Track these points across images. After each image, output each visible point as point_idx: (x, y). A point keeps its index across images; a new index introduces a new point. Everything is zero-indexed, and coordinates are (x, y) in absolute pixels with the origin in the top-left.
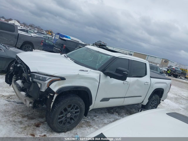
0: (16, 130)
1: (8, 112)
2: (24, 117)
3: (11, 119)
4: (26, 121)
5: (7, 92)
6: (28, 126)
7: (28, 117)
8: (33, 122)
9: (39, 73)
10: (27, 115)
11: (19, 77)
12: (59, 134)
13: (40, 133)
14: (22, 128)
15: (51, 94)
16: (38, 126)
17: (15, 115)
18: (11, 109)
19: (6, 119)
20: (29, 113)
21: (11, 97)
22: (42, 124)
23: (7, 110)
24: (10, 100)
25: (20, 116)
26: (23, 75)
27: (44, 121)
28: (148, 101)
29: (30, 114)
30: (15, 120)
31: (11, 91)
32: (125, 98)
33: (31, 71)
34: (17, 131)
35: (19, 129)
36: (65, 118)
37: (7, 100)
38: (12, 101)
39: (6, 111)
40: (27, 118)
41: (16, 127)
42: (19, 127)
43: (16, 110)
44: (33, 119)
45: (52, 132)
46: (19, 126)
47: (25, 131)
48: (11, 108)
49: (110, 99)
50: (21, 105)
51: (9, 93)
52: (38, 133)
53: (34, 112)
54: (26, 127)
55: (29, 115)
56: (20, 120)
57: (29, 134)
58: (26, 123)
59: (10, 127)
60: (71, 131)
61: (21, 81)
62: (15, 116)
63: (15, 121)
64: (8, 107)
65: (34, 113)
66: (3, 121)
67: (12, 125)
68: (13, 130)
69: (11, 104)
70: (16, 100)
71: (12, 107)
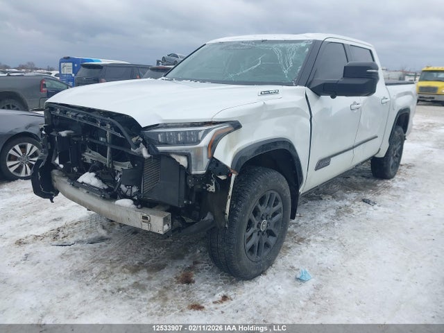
0: (145, 308)
1: (84, 271)
2: (135, 270)
3: (108, 287)
4: (149, 279)
5: (39, 225)
6: (165, 287)
7: (146, 267)
8: (168, 275)
9: (166, 126)
10: (140, 263)
11: (75, 169)
12: (255, 283)
13: (210, 297)
14: (154, 299)
15: (220, 177)
16: (187, 280)
17: (112, 273)
18: (85, 262)
19: (95, 289)
20: (141, 258)
21: (61, 234)
22: (193, 272)
23: (79, 267)
24: (65, 240)
25: (125, 272)
26: (86, 157)
27: (192, 264)
28: (388, 145)
29: (144, 258)
30: (122, 286)
31: (48, 219)
32: (353, 147)
33: (143, 126)
34: (149, 311)
35: (152, 305)
36: (258, 235)
37: (56, 243)
38: (72, 243)
39: (78, 272)
40: (145, 270)
41: (140, 303)
42: (145, 299)
43: (101, 261)
44: (164, 268)
45: (232, 283)
46: (143, 297)
47: (169, 303)
48: (84, 259)
49: (332, 159)
50: (103, 244)
51: (44, 225)
52: (203, 297)
53: (149, 251)
54: (161, 294)
55: (144, 261)
56: (133, 281)
57: (185, 307)
58: (153, 283)
59: (122, 307)
60: (274, 265)
61: (93, 174)
62: (112, 276)
63: (123, 289)
64: (74, 259)
65: (151, 253)
66: (92, 298)
67: (124, 299)
68: (137, 312)
69: (75, 250)
70: (80, 238)
71: (86, 256)
